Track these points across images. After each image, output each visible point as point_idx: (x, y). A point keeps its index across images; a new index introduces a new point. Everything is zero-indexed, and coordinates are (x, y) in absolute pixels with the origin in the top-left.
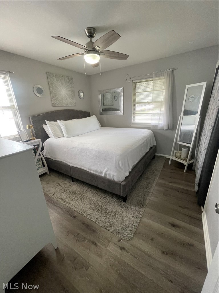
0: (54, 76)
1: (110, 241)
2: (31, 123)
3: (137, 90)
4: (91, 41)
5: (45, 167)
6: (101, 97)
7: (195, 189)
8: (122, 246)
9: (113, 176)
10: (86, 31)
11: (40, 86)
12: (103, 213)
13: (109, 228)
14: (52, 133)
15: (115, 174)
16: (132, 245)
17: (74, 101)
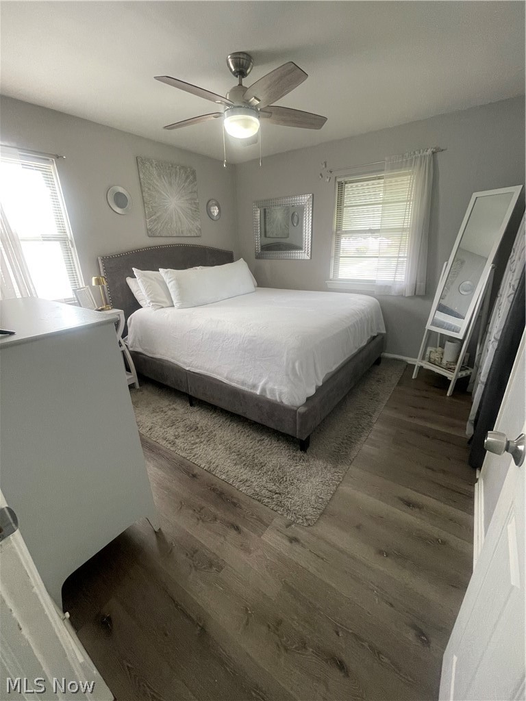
0: (154, 165)
1: (267, 526)
2: (102, 272)
3: (347, 202)
4: (240, 84)
5: (130, 372)
6: (259, 217)
7: (467, 433)
8: (294, 535)
9: (281, 394)
10: (230, 60)
11: (121, 190)
12: (255, 471)
13: (267, 500)
14: (146, 296)
15: (285, 390)
16: (314, 535)
17: (198, 224)
